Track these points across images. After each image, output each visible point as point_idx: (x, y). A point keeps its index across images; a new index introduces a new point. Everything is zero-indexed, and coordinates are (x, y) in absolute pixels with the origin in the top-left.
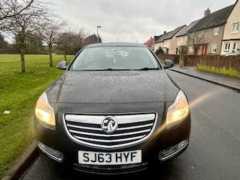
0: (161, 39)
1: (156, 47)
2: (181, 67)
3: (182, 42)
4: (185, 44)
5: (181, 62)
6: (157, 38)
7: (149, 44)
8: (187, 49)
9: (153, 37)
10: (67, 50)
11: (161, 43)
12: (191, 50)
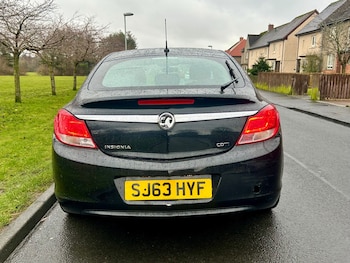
0: (263, 42)
1: (253, 59)
2: (314, 101)
3: (309, 46)
4: (317, 51)
5: (313, 90)
6: (253, 39)
7: (237, 53)
8: (321, 61)
9: (246, 38)
10: (63, 66)
11: (263, 50)
12: (330, 64)
